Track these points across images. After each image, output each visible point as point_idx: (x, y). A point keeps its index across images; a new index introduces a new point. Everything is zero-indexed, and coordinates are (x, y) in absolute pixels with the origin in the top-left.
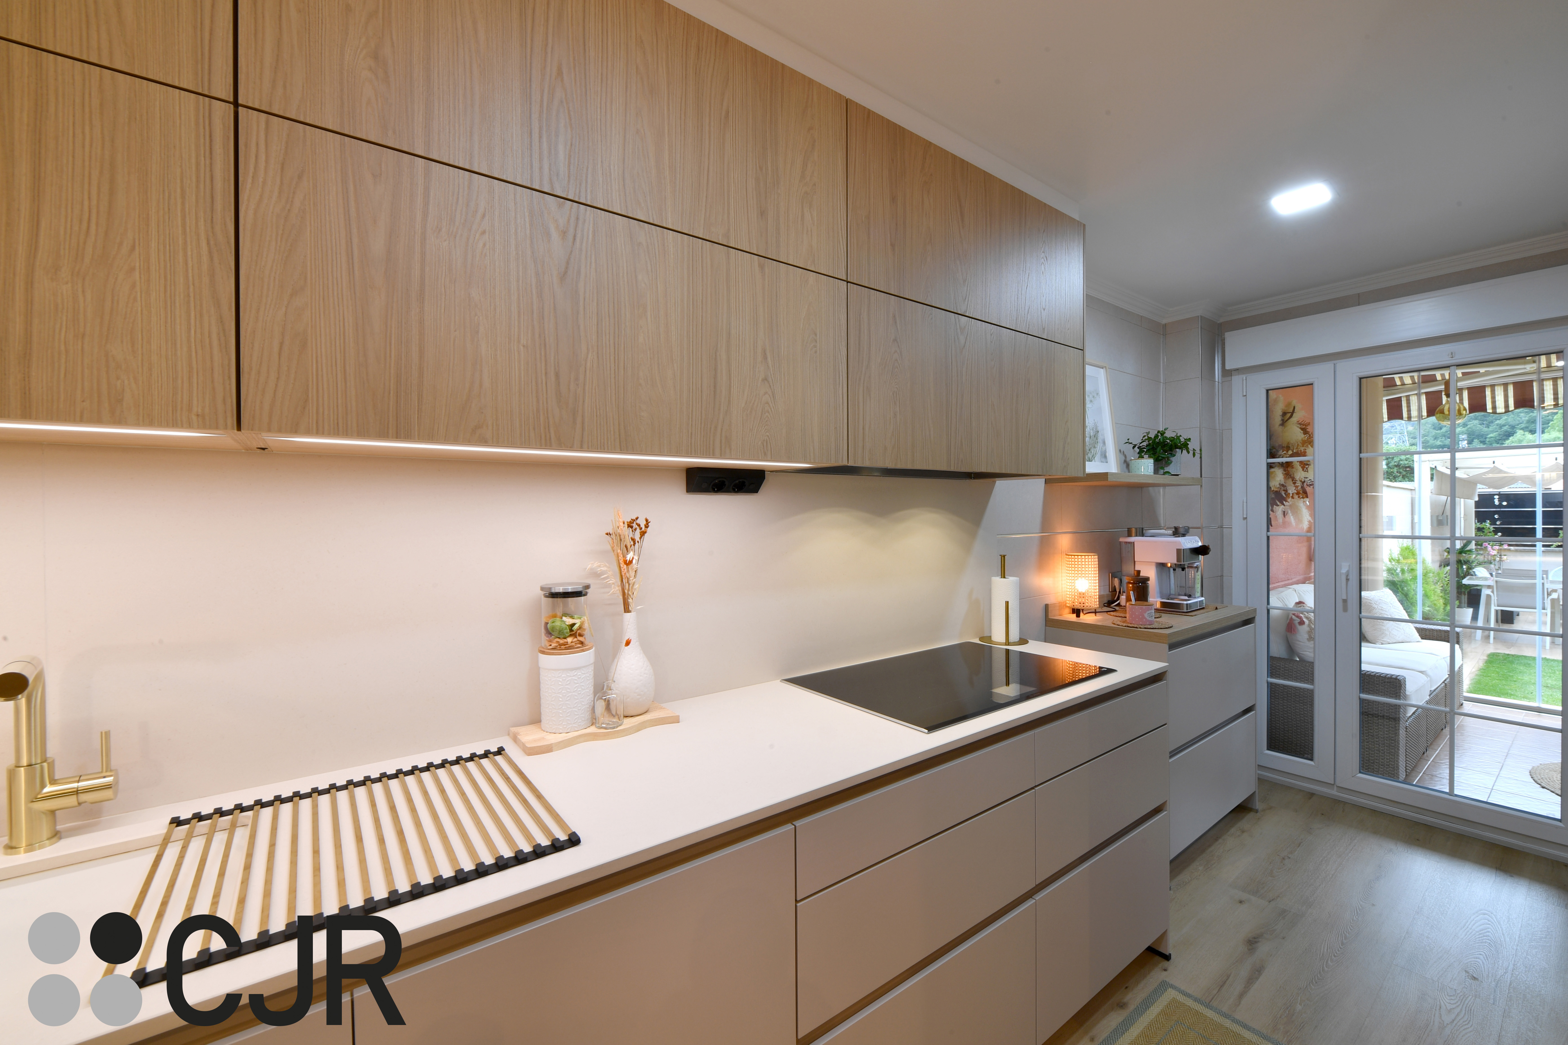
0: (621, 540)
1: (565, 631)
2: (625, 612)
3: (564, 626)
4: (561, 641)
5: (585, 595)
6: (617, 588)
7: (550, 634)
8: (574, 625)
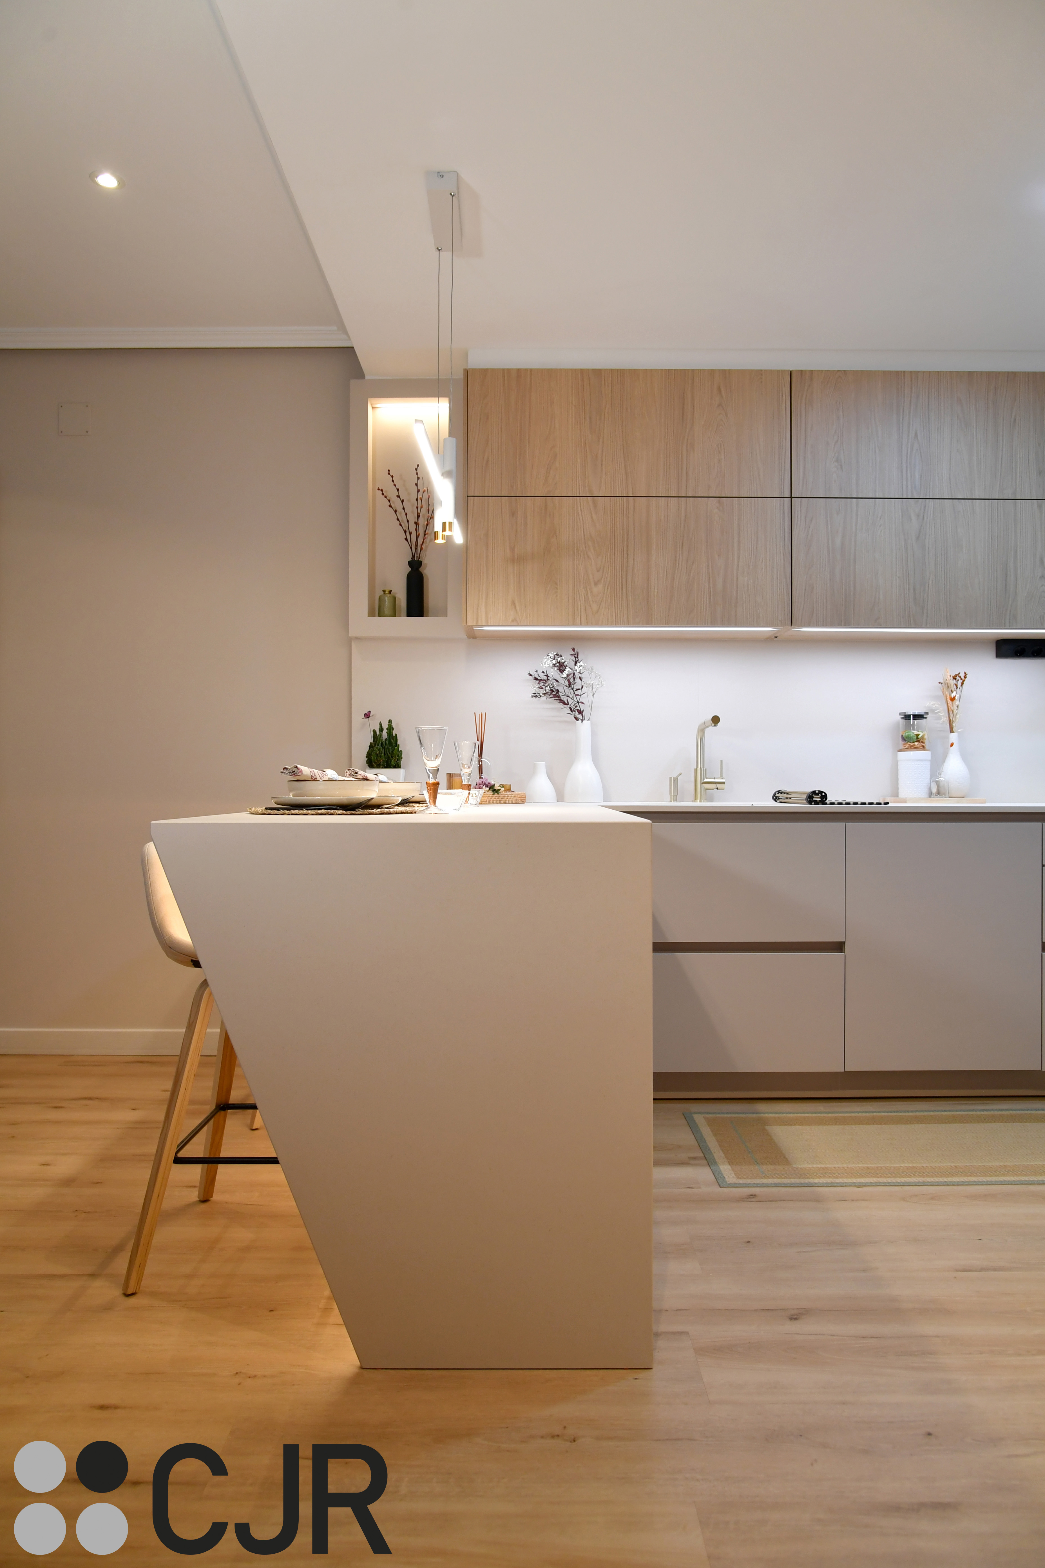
0: (948, 687)
1: (914, 738)
2: (951, 733)
3: (912, 735)
4: (912, 744)
5: (926, 718)
6: (945, 719)
7: (905, 740)
8: (919, 735)
